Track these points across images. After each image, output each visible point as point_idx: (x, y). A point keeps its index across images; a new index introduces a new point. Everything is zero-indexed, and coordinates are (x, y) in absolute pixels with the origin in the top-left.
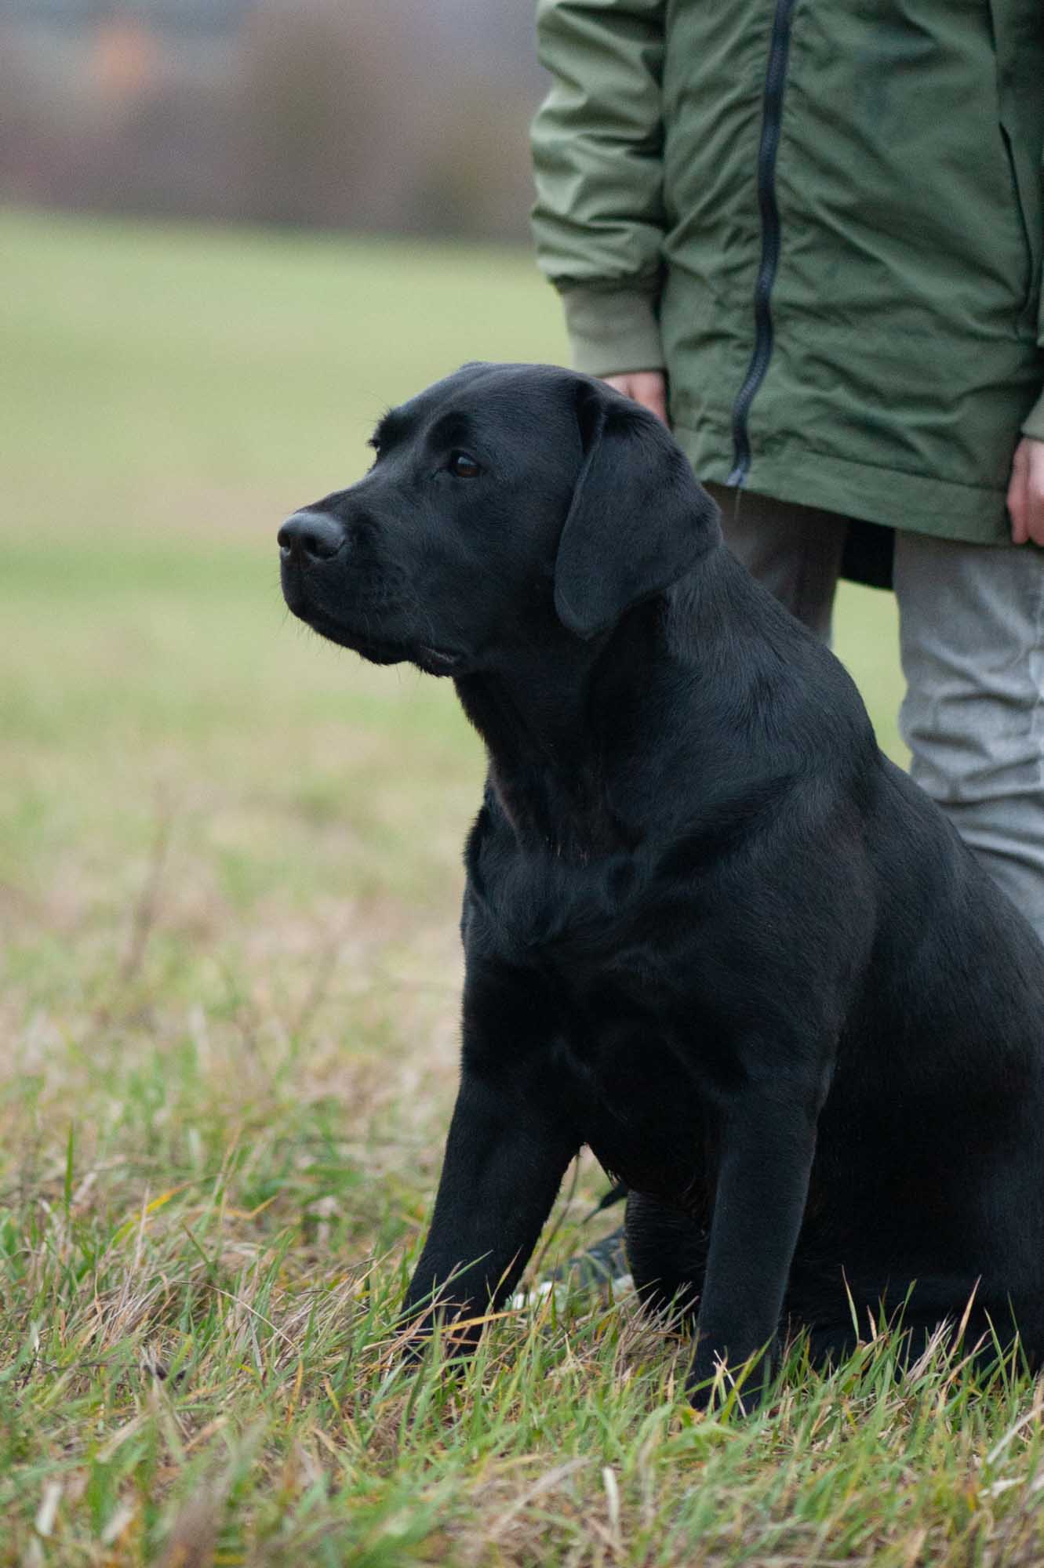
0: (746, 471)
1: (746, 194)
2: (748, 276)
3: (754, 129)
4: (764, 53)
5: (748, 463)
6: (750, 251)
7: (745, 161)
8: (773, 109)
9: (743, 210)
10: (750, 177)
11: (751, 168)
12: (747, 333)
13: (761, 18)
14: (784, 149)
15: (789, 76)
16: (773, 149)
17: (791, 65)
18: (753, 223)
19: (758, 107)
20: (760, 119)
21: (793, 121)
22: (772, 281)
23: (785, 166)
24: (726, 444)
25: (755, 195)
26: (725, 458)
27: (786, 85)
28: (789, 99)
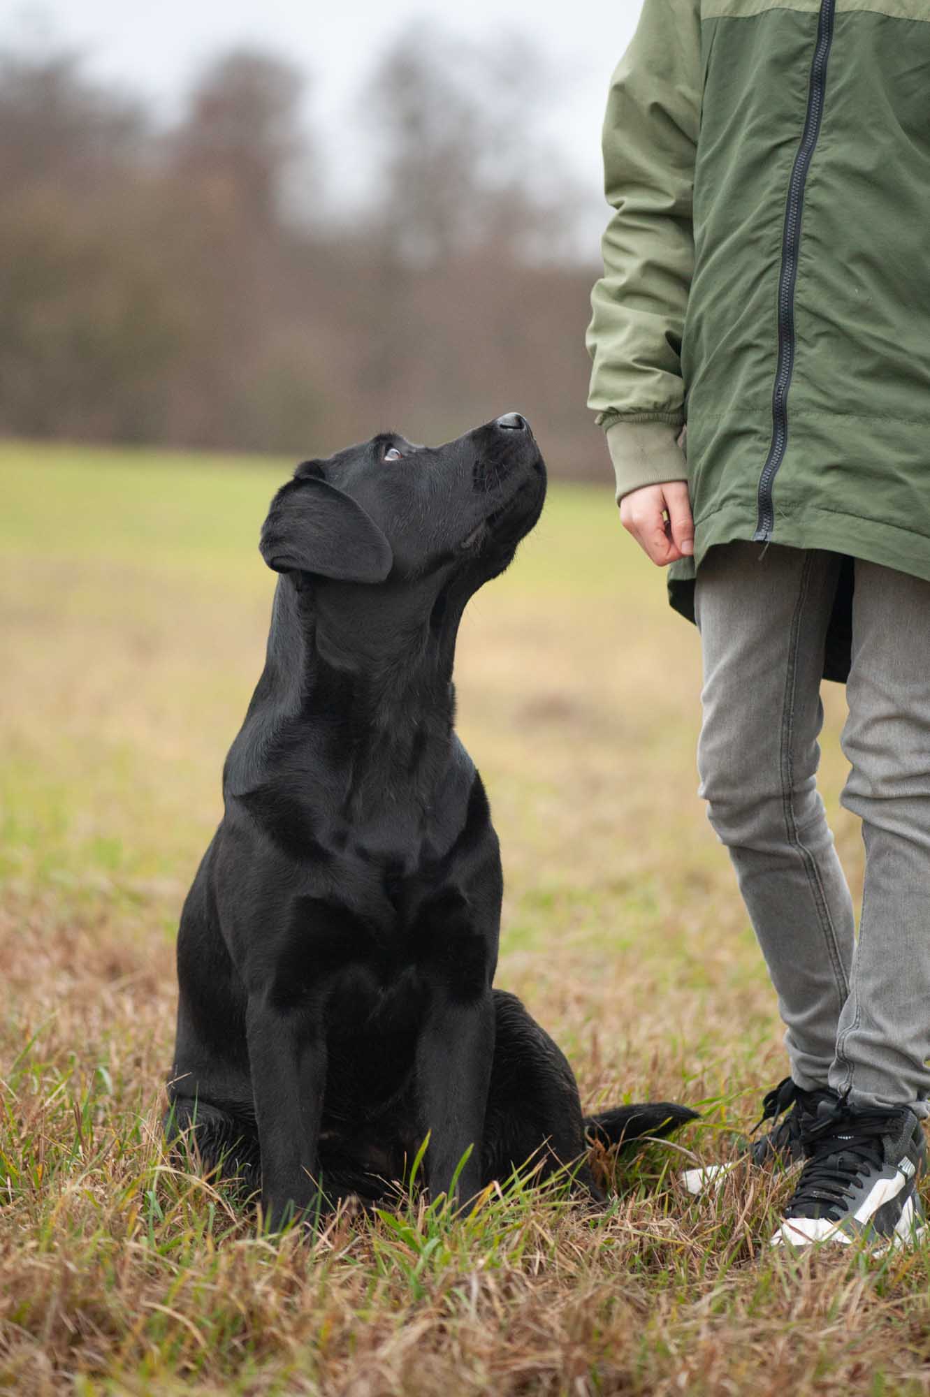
0: (770, 529)
1: (767, 318)
2: (768, 383)
3: (775, 272)
5: (772, 524)
6: (771, 365)
7: (767, 295)
8: (790, 252)
9: (763, 334)
12: (766, 428)
13: (778, 190)
15: (804, 230)
16: (792, 285)
17: (805, 223)
18: (770, 344)
19: (776, 255)
20: (779, 263)
21: (809, 258)
22: (787, 385)
24: (752, 513)
26: (750, 522)
27: (802, 236)
28: (805, 247)
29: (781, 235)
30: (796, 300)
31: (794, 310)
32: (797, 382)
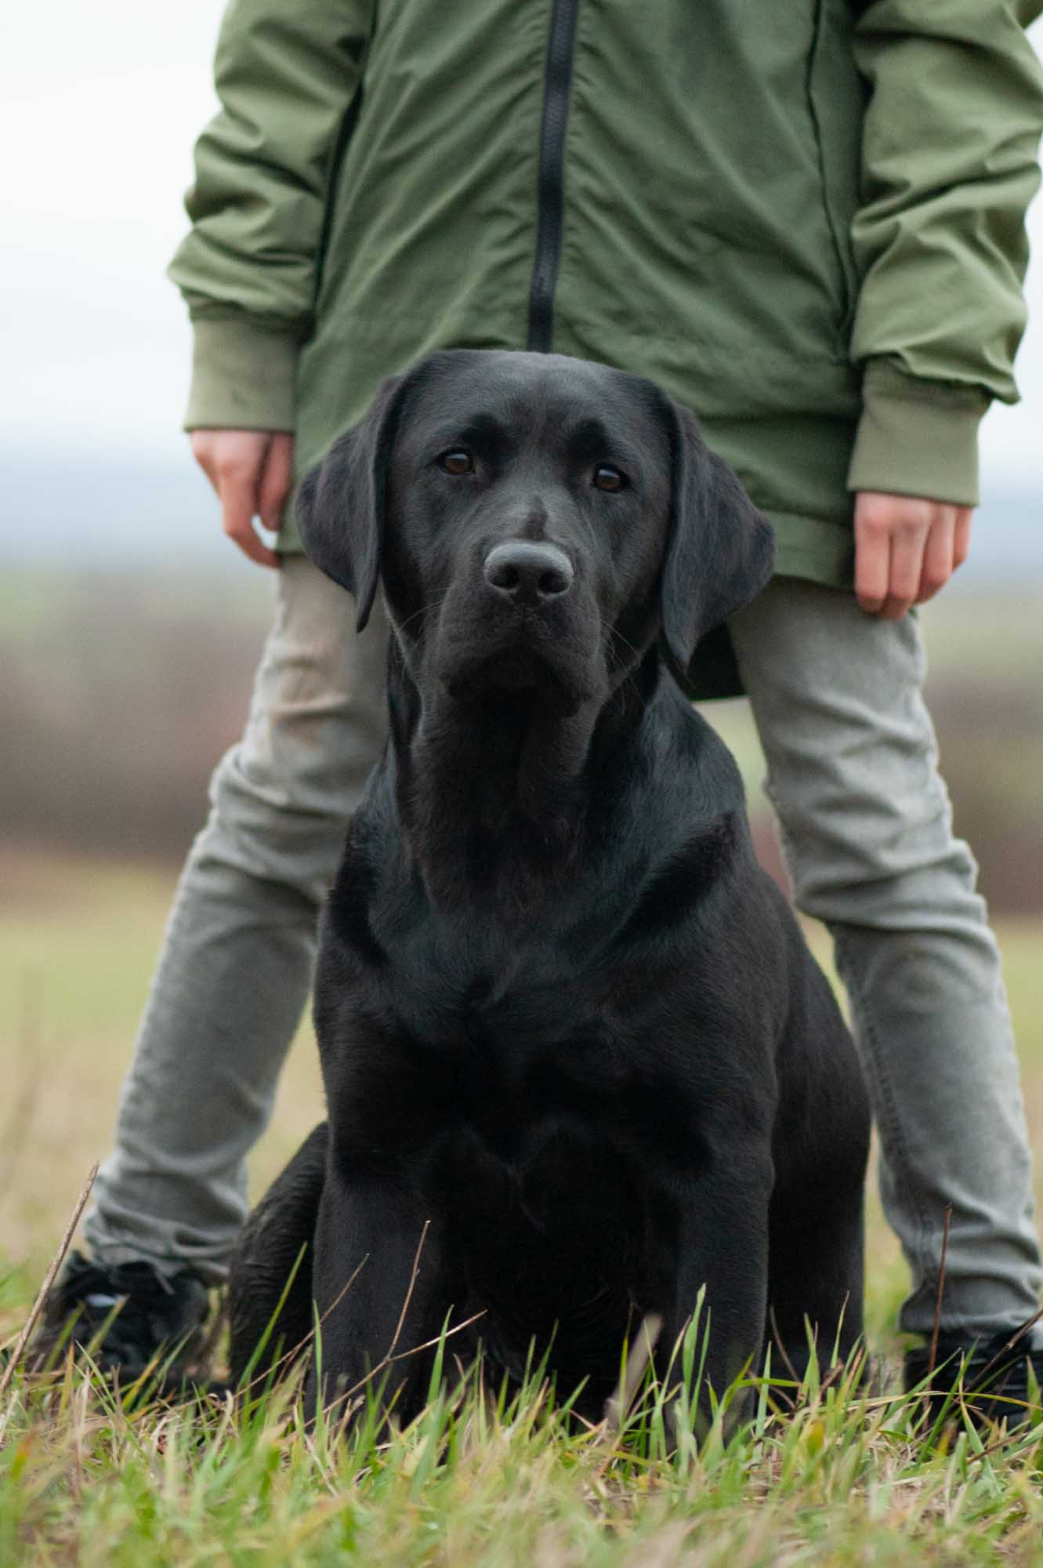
1: (523, 176)
2: (523, 272)
3: (534, 101)
4: (544, 12)
6: (526, 243)
7: (523, 136)
8: (559, 75)
9: (518, 195)
10: (526, 157)
11: (529, 145)
14: (575, 120)
15: (582, 38)
16: (563, 122)
17: (582, 25)
18: (527, 211)
19: (536, 75)
20: (542, 87)
21: (588, 84)
22: (554, 278)
23: (579, 141)
25: (534, 177)
27: (578, 47)
28: (582, 64)
29: (543, 42)
30: (569, 147)
31: (565, 161)
32: (567, 272)
